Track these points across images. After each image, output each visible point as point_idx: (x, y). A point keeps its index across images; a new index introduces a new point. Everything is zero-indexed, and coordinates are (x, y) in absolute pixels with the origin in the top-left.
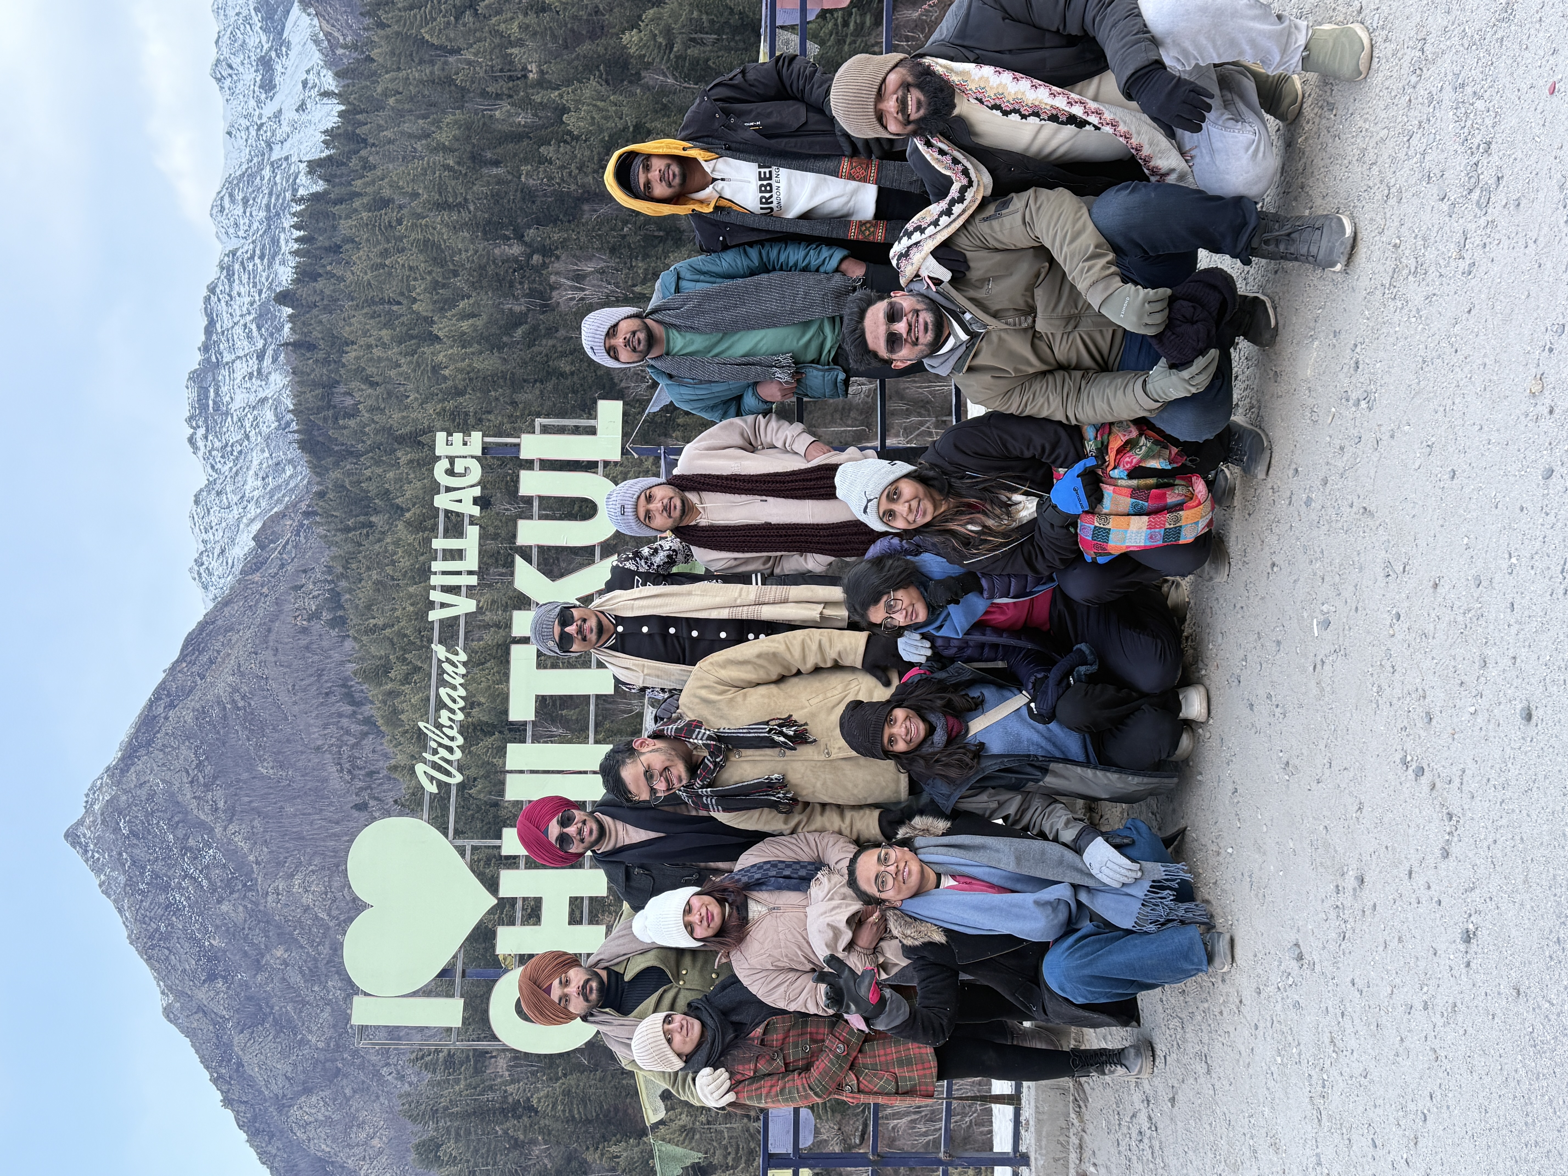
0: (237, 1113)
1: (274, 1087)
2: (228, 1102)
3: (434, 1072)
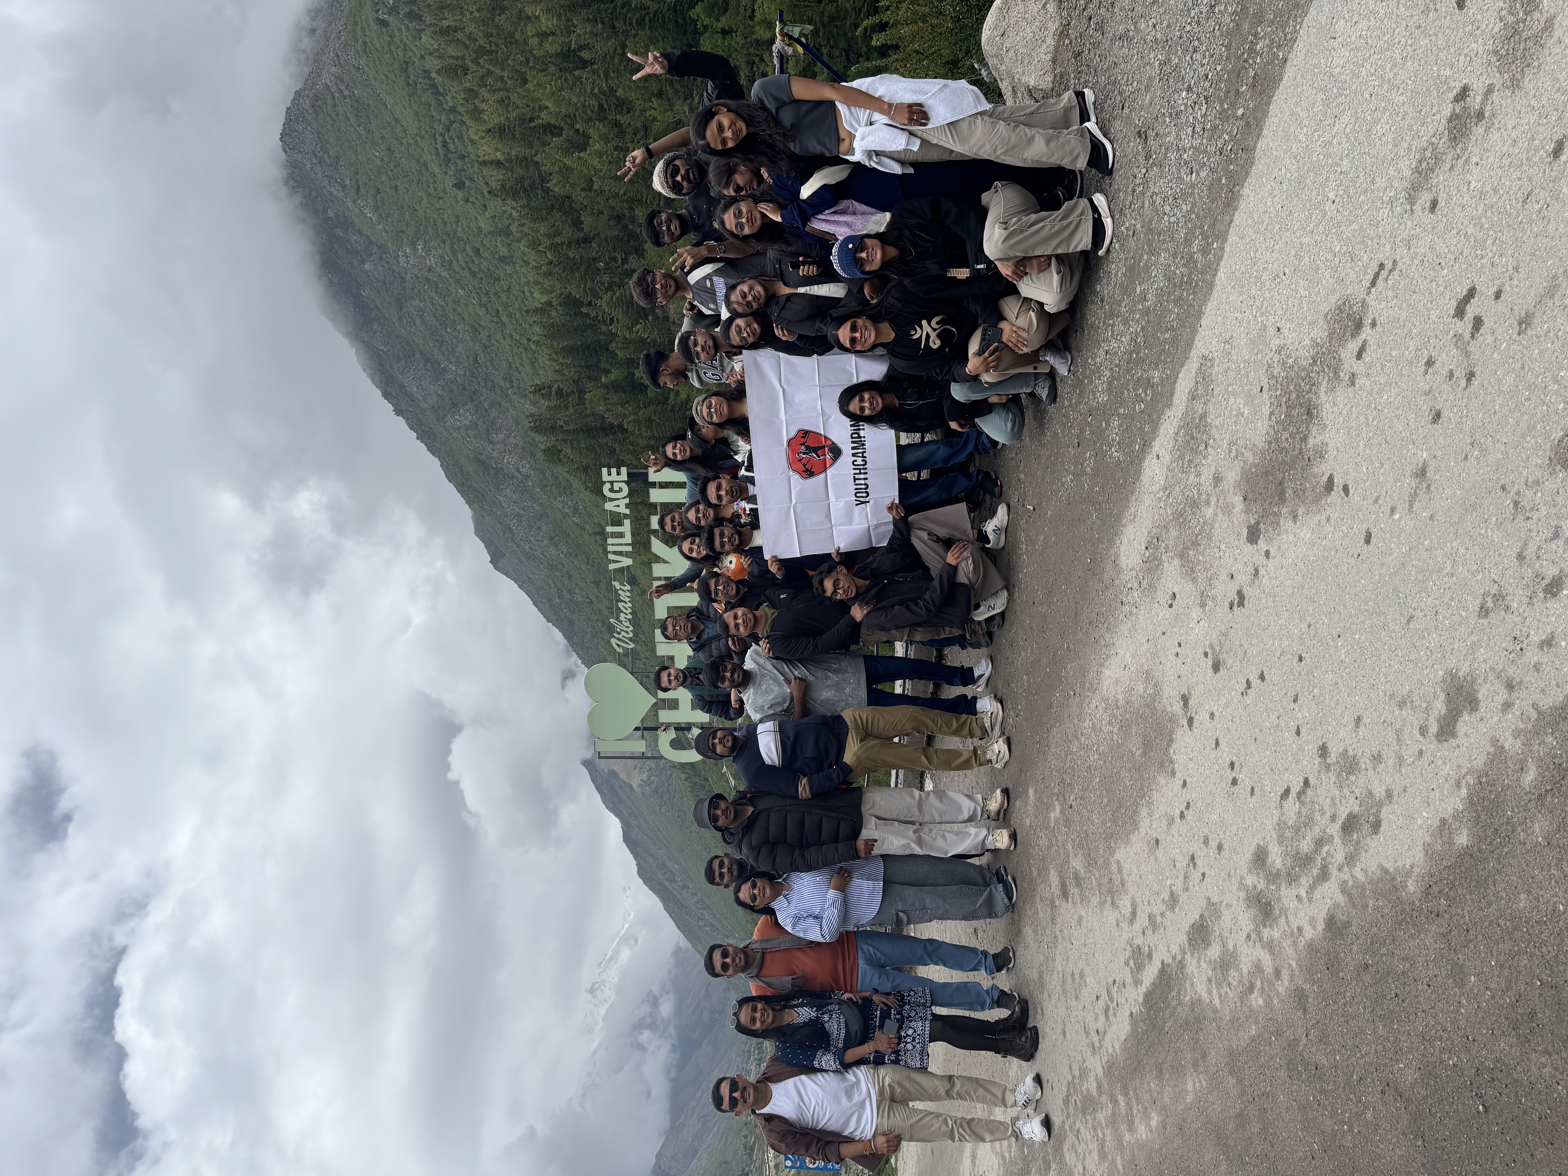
0: (407, 419)
1: (430, 401)
2: (398, 412)
3: (549, 400)
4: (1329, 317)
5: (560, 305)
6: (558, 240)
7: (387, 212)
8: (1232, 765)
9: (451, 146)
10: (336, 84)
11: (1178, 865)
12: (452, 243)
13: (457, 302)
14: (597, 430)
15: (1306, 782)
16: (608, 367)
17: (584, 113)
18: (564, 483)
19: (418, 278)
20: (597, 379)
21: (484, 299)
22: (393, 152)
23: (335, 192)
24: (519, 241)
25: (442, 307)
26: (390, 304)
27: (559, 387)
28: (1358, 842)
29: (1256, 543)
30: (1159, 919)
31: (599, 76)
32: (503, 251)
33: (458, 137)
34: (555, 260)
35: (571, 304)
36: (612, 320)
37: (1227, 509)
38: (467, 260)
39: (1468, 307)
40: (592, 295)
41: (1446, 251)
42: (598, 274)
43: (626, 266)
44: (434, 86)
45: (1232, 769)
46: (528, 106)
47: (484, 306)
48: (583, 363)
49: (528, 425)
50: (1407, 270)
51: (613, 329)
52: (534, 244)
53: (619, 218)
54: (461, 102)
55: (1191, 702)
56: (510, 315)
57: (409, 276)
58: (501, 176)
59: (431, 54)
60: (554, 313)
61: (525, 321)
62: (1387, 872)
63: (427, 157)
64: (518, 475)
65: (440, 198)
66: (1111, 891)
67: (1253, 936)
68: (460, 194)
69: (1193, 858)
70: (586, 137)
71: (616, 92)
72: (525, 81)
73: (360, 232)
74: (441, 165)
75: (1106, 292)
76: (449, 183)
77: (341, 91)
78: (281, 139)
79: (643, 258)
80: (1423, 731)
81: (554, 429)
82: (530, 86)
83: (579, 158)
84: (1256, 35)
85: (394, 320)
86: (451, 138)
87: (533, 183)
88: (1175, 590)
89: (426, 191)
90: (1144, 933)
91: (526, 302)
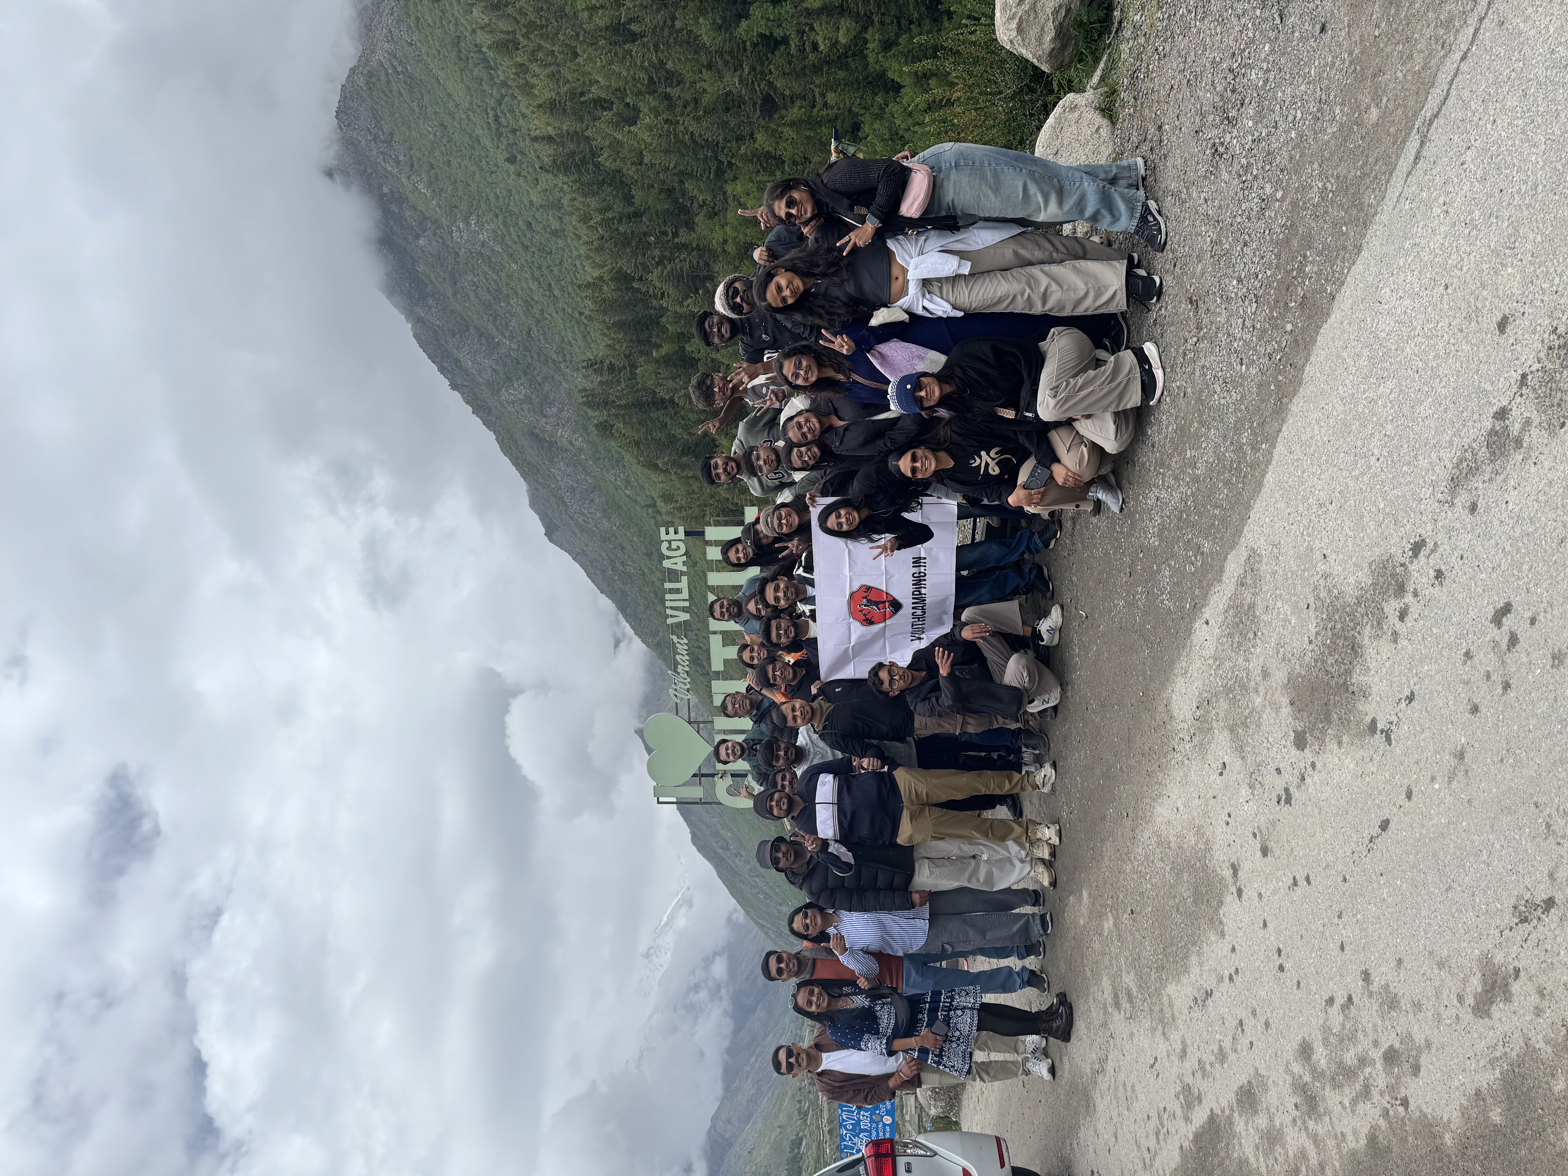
4: (1373, 567)
5: (612, 280)
6: (610, 215)
7: (441, 187)
8: (1279, 951)
9: (503, 120)
10: (390, 60)
11: (1227, 1024)
12: (505, 218)
13: (510, 276)
14: (648, 405)
15: (1350, 998)
16: (658, 341)
17: (635, 86)
18: (616, 456)
19: (471, 253)
20: (648, 354)
21: (537, 273)
22: (445, 127)
23: (390, 169)
24: (571, 214)
25: (495, 281)
26: (445, 278)
27: (611, 362)
28: (1398, 1077)
29: (1303, 750)
30: (1208, 1067)
31: (649, 49)
32: (555, 225)
33: (509, 111)
34: (606, 235)
35: (622, 278)
36: (663, 294)
37: (1276, 708)
38: (519, 234)
39: (1504, 619)
40: (644, 270)
41: (1485, 556)
42: (648, 249)
43: (676, 240)
44: (485, 60)
45: (1280, 955)
46: (578, 80)
47: (537, 280)
48: (634, 338)
49: (581, 400)
50: (1447, 557)
51: (664, 303)
52: (585, 219)
53: (669, 192)
54: (513, 77)
55: (1240, 874)
56: (562, 289)
57: (463, 251)
58: (552, 152)
59: (482, 28)
60: (605, 288)
61: (577, 294)
62: (1425, 1116)
63: (479, 131)
64: (570, 447)
65: (492, 172)
66: (1161, 1020)
67: (1299, 1123)
68: (512, 168)
69: (1241, 1023)
70: (637, 110)
71: (666, 64)
72: (576, 55)
73: (414, 207)
74: (492, 140)
75: (1157, 439)
76: (501, 157)
77: (394, 67)
78: (336, 117)
79: (694, 232)
80: (1460, 998)
81: (606, 403)
82: (580, 60)
83: (630, 132)
84: (1305, 257)
85: (449, 295)
86: (503, 112)
87: (584, 158)
88: (1225, 760)
89: (479, 166)
90: (1194, 1075)
91: (578, 276)
